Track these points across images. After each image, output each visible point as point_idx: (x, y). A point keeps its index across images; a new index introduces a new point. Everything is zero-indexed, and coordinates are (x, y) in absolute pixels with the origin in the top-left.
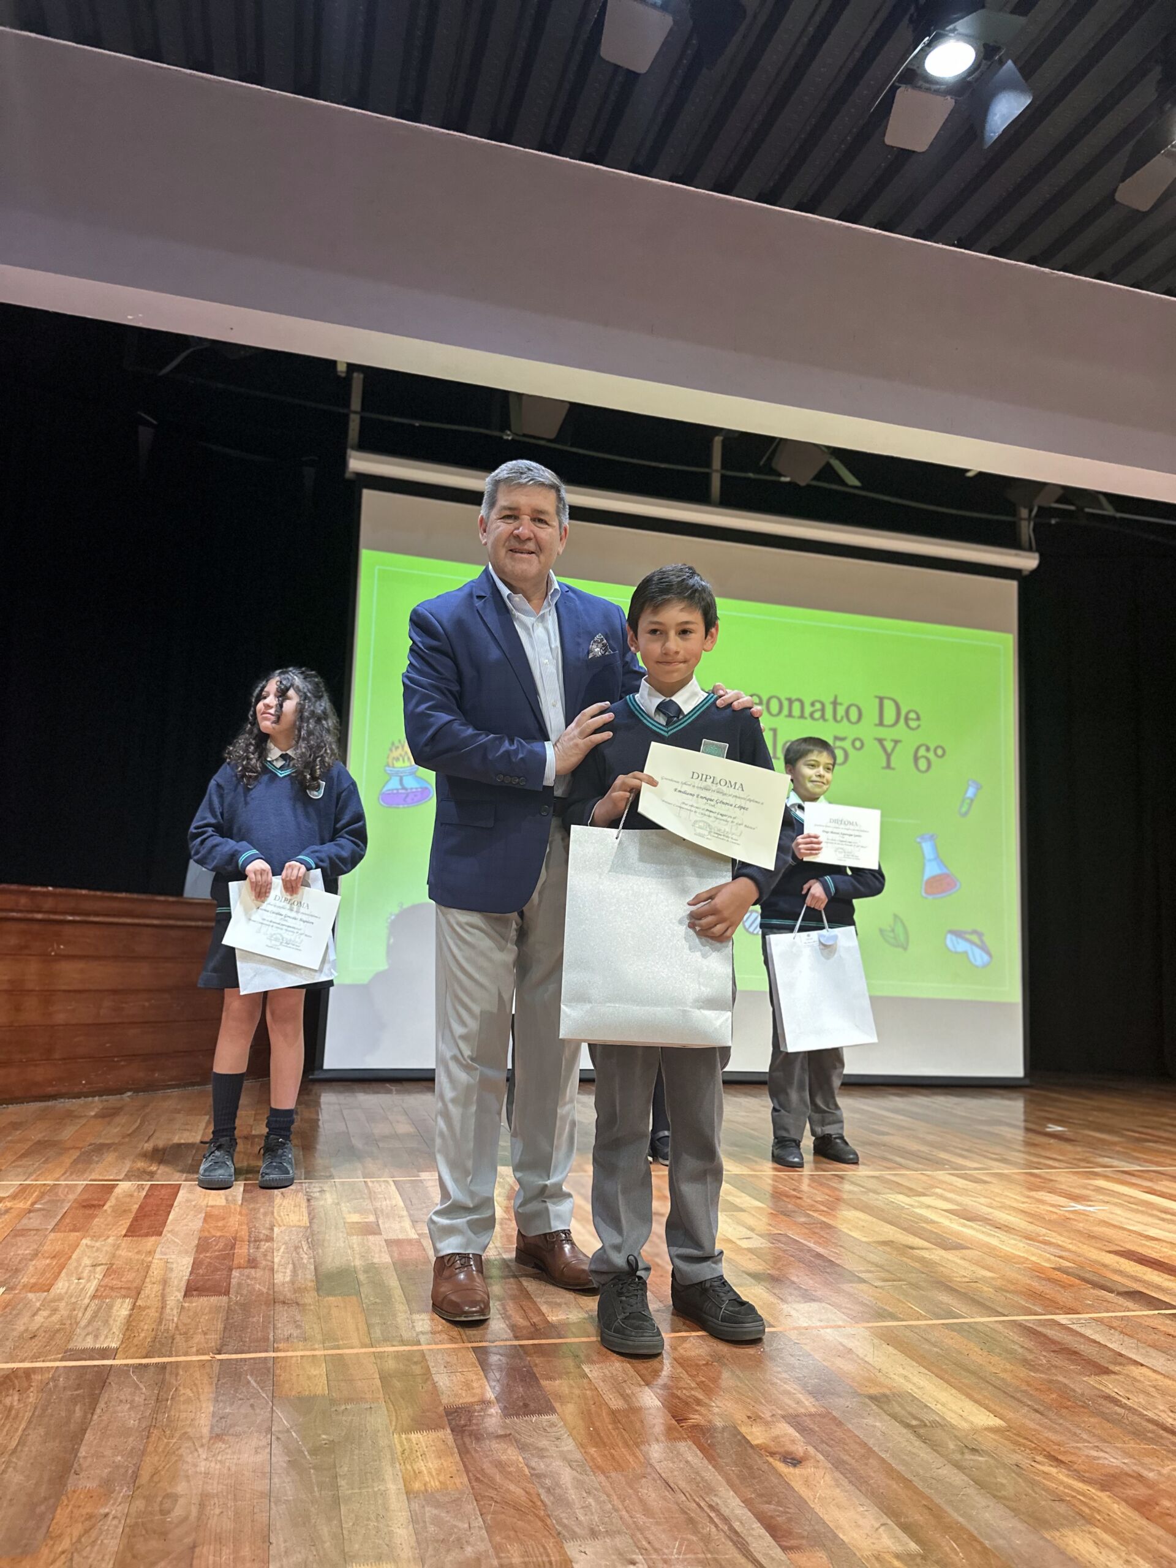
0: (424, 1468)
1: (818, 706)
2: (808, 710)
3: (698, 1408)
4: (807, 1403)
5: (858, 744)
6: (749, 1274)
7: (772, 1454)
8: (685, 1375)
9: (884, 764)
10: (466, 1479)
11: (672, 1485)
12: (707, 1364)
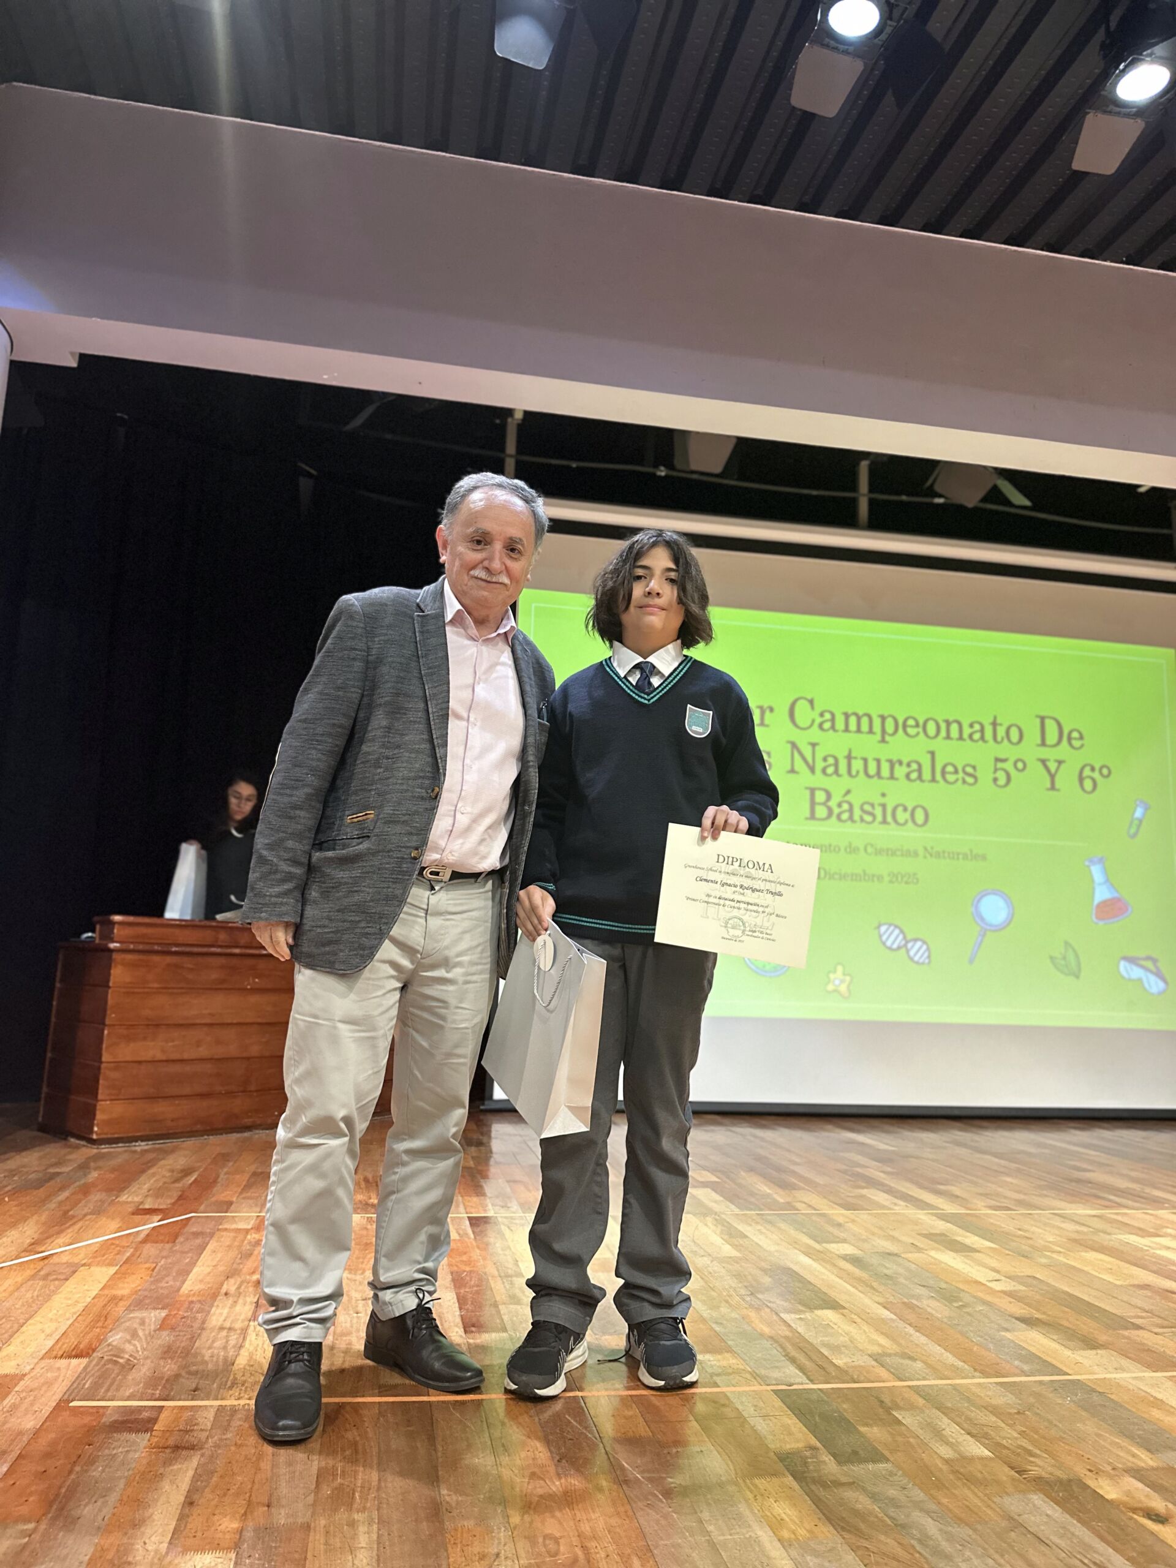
0: (784, 1516)
1: (977, 727)
2: (967, 731)
3: (1032, 1459)
4: (1143, 1456)
5: (1020, 765)
6: (1017, 1319)
7: (1134, 1510)
8: (1003, 1425)
9: (1048, 785)
10: (831, 1528)
11: (1044, 1539)
12: (1019, 1413)
